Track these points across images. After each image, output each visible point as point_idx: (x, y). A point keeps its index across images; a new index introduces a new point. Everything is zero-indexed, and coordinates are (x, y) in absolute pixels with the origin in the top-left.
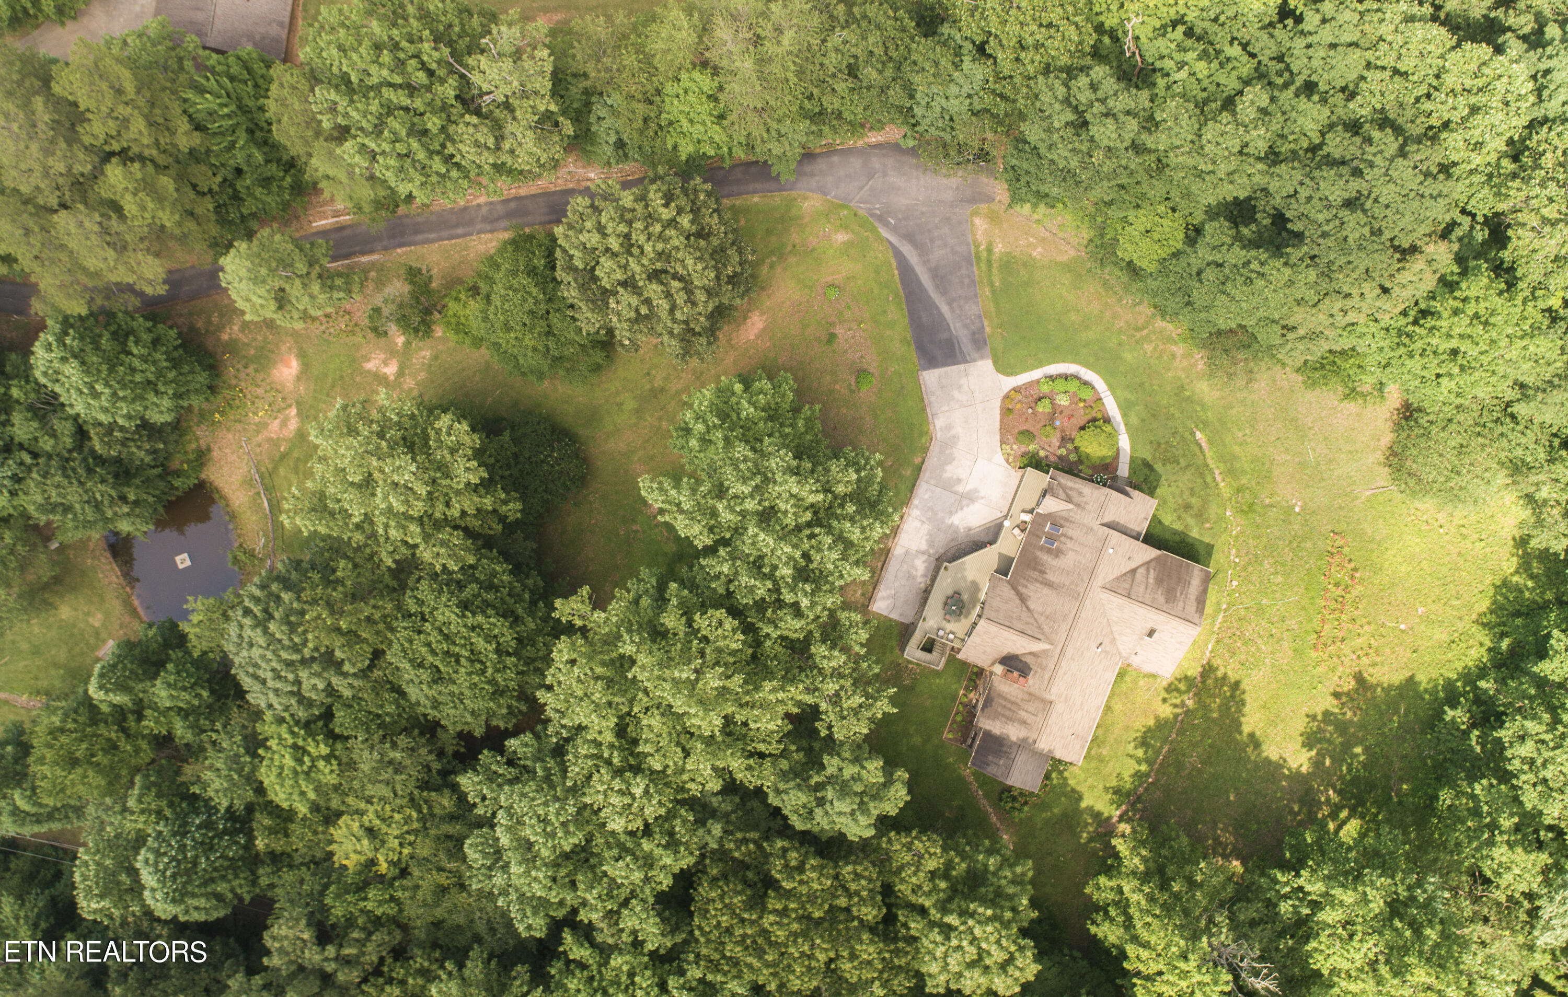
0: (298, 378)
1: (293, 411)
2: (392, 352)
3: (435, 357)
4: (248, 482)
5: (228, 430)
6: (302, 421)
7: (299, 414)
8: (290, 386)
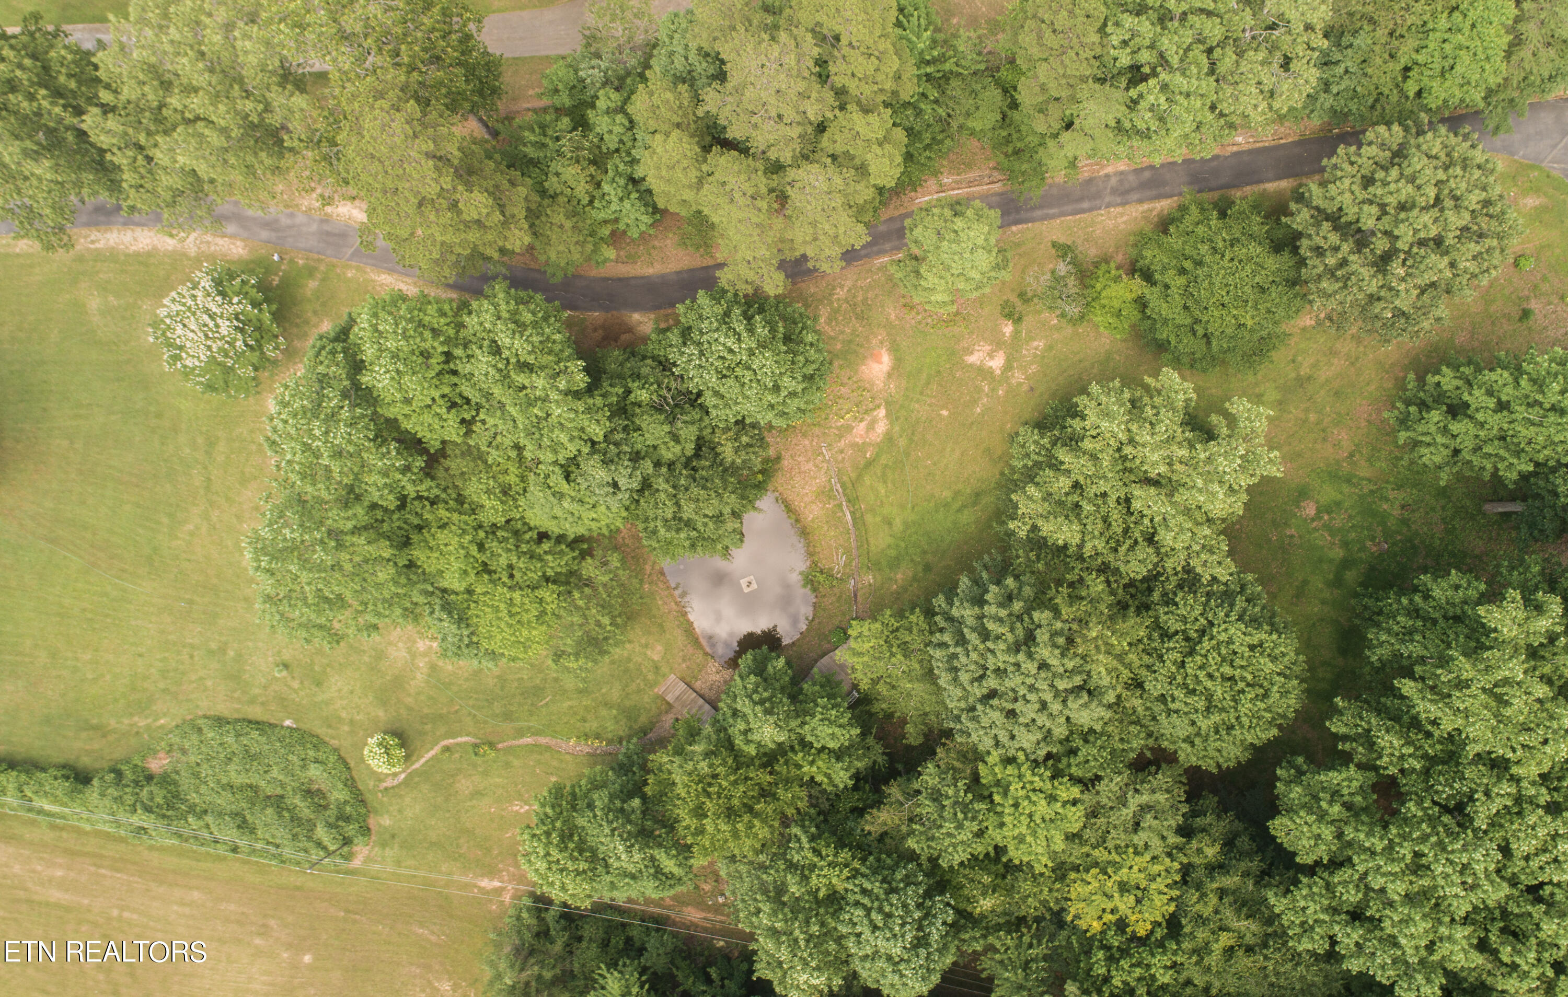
0: (889, 375)
1: (882, 412)
2: (998, 343)
3: (1050, 348)
4: (826, 493)
5: (804, 435)
6: (891, 424)
7: (888, 416)
8: (880, 384)
